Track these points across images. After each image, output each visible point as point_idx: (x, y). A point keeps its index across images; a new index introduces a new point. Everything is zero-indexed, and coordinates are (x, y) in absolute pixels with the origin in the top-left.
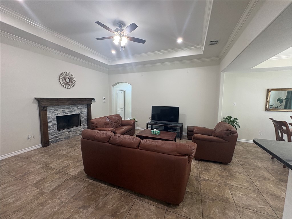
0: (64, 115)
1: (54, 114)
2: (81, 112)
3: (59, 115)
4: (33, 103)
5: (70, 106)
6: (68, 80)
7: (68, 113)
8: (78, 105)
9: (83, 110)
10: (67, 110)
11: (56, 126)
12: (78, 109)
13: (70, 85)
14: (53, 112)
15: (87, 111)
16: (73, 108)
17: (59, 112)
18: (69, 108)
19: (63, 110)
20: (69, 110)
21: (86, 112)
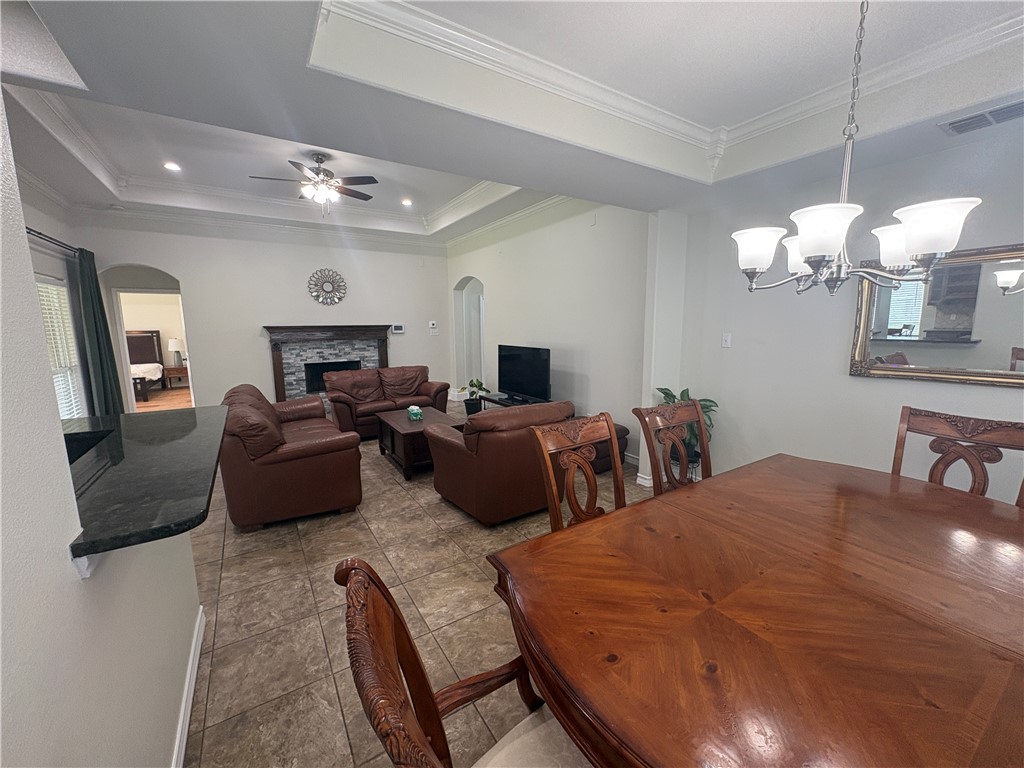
0: (321, 361)
1: (299, 359)
2: (363, 358)
3: (309, 361)
4: (261, 336)
5: (335, 342)
6: (326, 288)
7: (330, 357)
8: (354, 342)
9: (366, 354)
10: (327, 352)
11: (304, 384)
12: (354, 349)
13: (332, 297)
14: (298, 355)
15: (380, 355)
16: (341, 347)
17: (310, 355)
18: (331, 347)
19: (318, 350)
20: (332, 352)
21: (377, 358)
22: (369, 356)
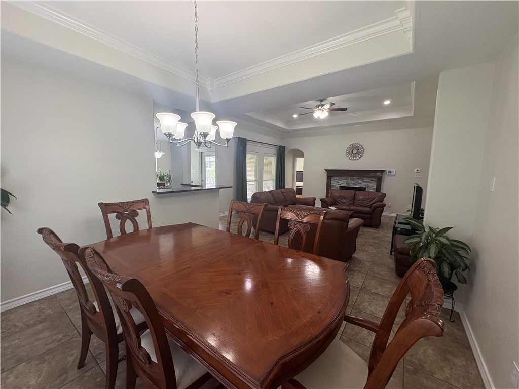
0: (347, 186)
1: (337, 184)
2: (367, 186)
3: (342, 185)
4: (323, 173)
5: (355, 178)
6: (355, 152)
7: (351, 184)
8: (364, 178)
9: (370, 185)
10: (350, 182)
12: (363, 182)
13: (357, 156)
14: (337, 182)
15: (377, 186)
16: (357, 180)
17: (343, 183)
18: (353, 180)
19: (347, 181)
20: (352, 182)
21: (375, 187)
22: (372, 186)
